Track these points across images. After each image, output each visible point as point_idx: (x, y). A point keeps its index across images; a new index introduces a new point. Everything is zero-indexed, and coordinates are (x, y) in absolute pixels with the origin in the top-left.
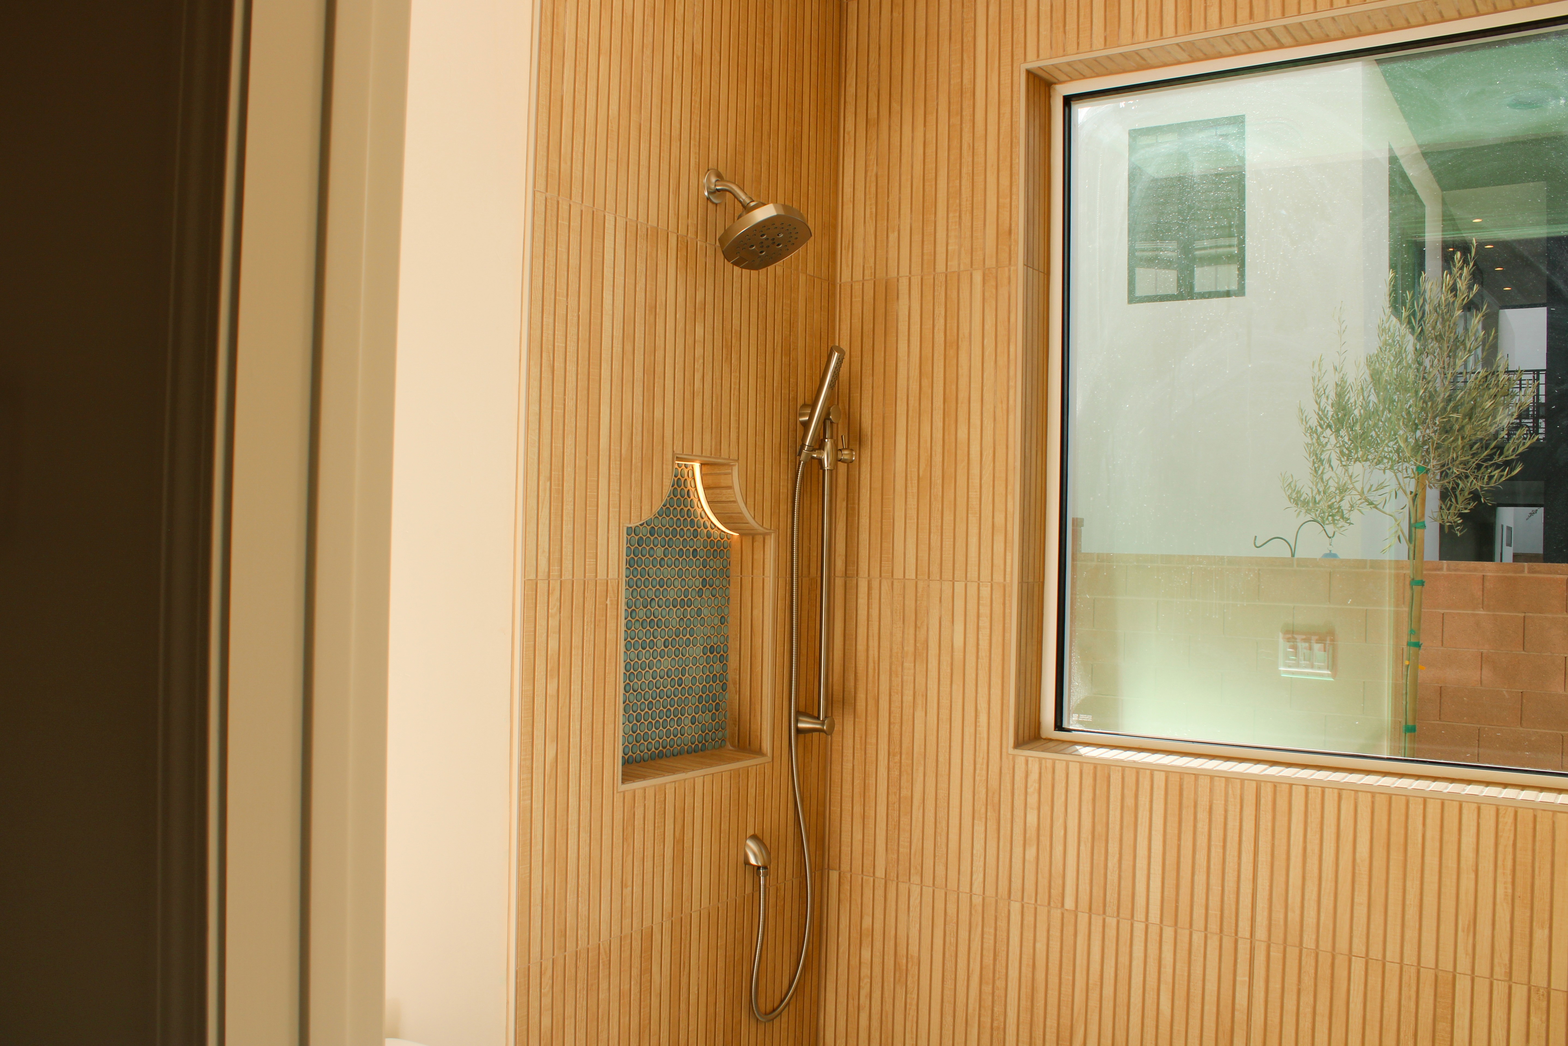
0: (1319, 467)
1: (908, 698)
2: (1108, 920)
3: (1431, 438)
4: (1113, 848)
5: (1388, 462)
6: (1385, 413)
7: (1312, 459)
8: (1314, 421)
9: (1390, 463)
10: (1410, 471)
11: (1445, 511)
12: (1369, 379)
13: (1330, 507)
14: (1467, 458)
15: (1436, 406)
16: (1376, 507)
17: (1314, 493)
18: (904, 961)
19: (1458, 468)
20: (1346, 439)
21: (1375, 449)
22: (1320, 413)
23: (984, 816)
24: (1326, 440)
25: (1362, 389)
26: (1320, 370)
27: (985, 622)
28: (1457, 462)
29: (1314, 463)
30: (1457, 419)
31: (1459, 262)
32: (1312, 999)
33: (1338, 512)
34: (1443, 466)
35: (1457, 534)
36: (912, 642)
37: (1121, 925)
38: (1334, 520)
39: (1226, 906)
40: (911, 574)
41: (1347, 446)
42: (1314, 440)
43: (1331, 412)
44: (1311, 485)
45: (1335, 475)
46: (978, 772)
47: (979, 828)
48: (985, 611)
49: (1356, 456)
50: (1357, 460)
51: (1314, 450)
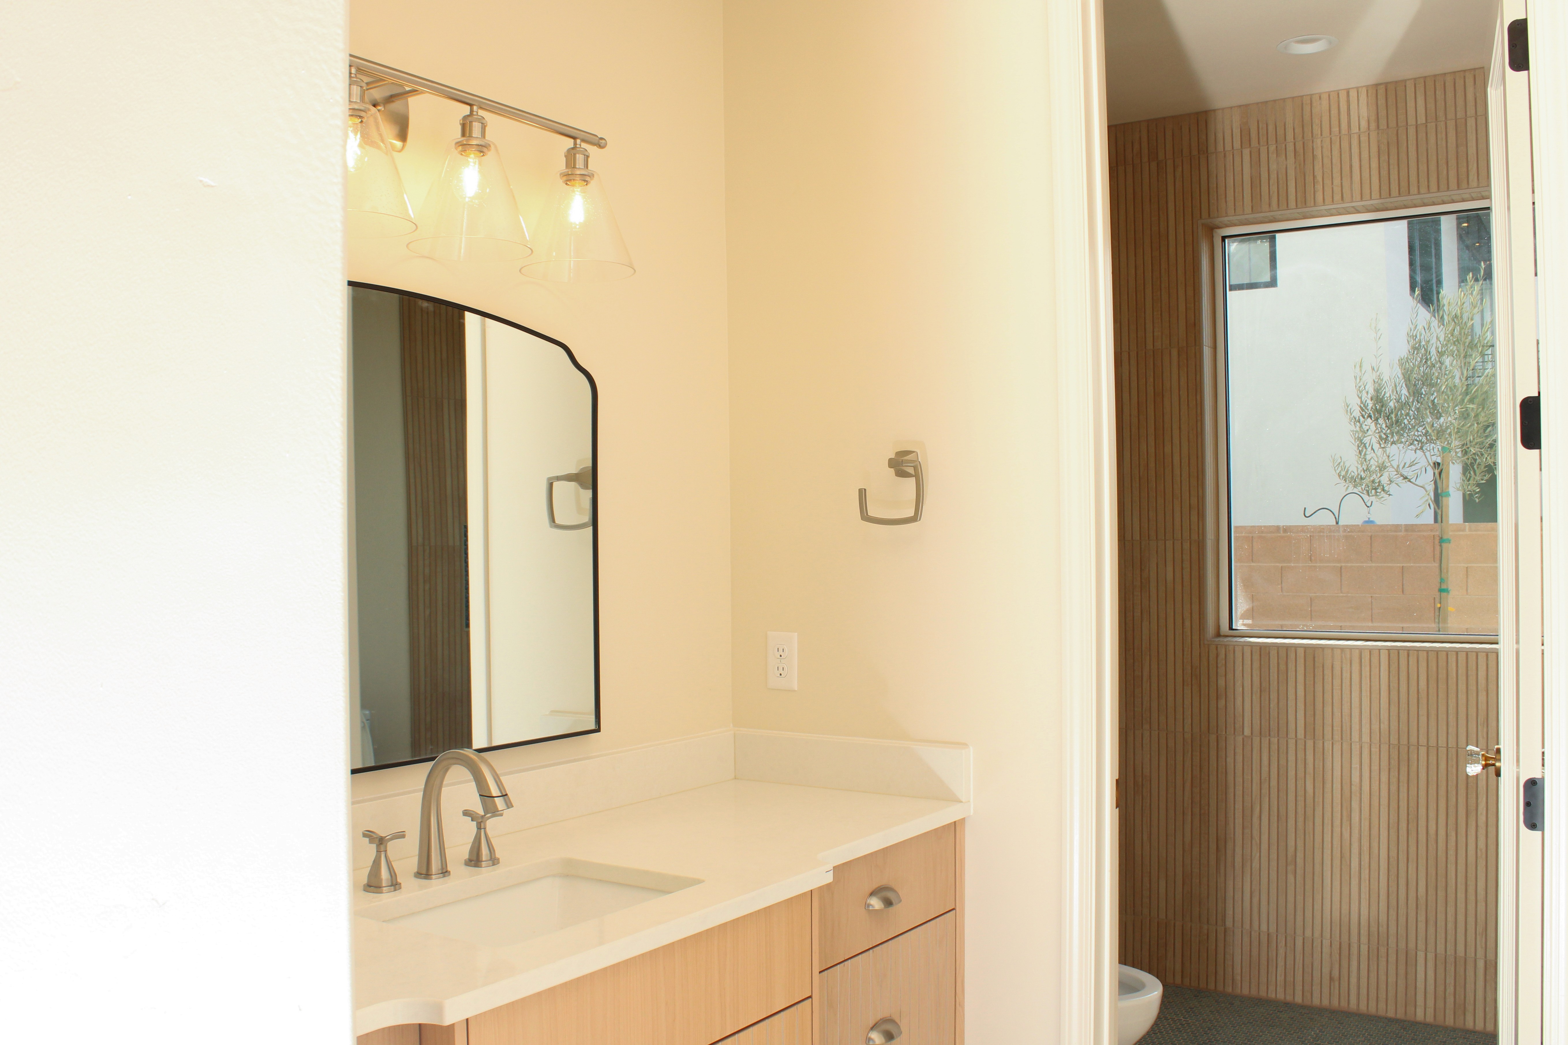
0: (1362, 450)
1: (1137, 614)
2: (1272, 739)
3: (1452, 424)
4: (1274, 696)
5: (1418, 444)
6: (1414, 404)
7: (1357, 445)
8: (1357, 413)
9: (1420, 445)
10: (1436, 450)
11: (1466, 482)
12: (1401, 376)
13: (1373, 481)
14: (1481, 439)
15: (1456, 398)
16: (1410, 481)
17: (1359, 471)
18: (1140, 780)
19: (1474, 447)
20: (1384, 426)
21: (1407, 433)
22: (1362, 406)
23: (1190, 683)
24: (1368, 427)
25: (1396, 386)
26: (1361, 370)
27: (1187, 565)
28: (1474, 443)
29: (1358, 447)
30: (1473, 408)
31: (1471, 282)
32: (1397, 774)
33: (1379, 485)
34: (1463, 445)
35: (1476, 501)
36: (1139, 579)
37: (1280, 741)
38: (1376, 492)
39: (1344, 724)
40: (1137, 537)
41: (1384, 431)
42: (1358, 428)
43: (1370, 404)
44: (1357, 465)
45: (1375, 456)
46: (1185, 656)
47: (1188, 691)
48: (1186, 557)
49: (1392, 440)
50: (1393, 443)
51: (1358, 437)
